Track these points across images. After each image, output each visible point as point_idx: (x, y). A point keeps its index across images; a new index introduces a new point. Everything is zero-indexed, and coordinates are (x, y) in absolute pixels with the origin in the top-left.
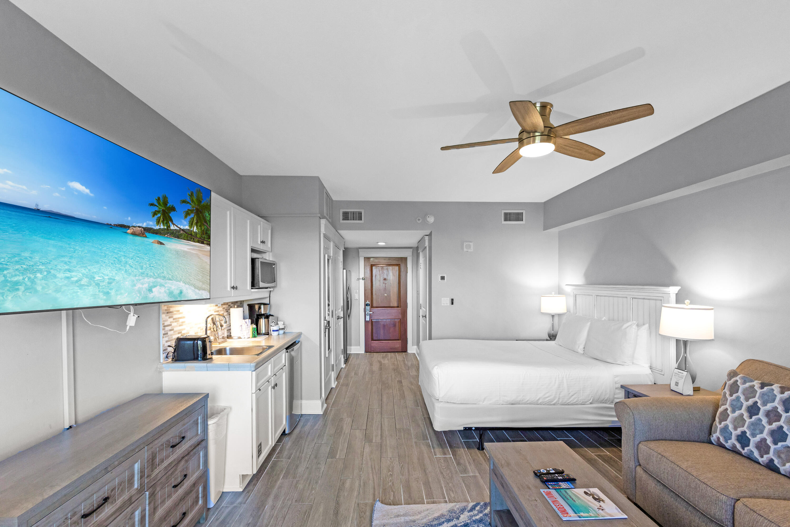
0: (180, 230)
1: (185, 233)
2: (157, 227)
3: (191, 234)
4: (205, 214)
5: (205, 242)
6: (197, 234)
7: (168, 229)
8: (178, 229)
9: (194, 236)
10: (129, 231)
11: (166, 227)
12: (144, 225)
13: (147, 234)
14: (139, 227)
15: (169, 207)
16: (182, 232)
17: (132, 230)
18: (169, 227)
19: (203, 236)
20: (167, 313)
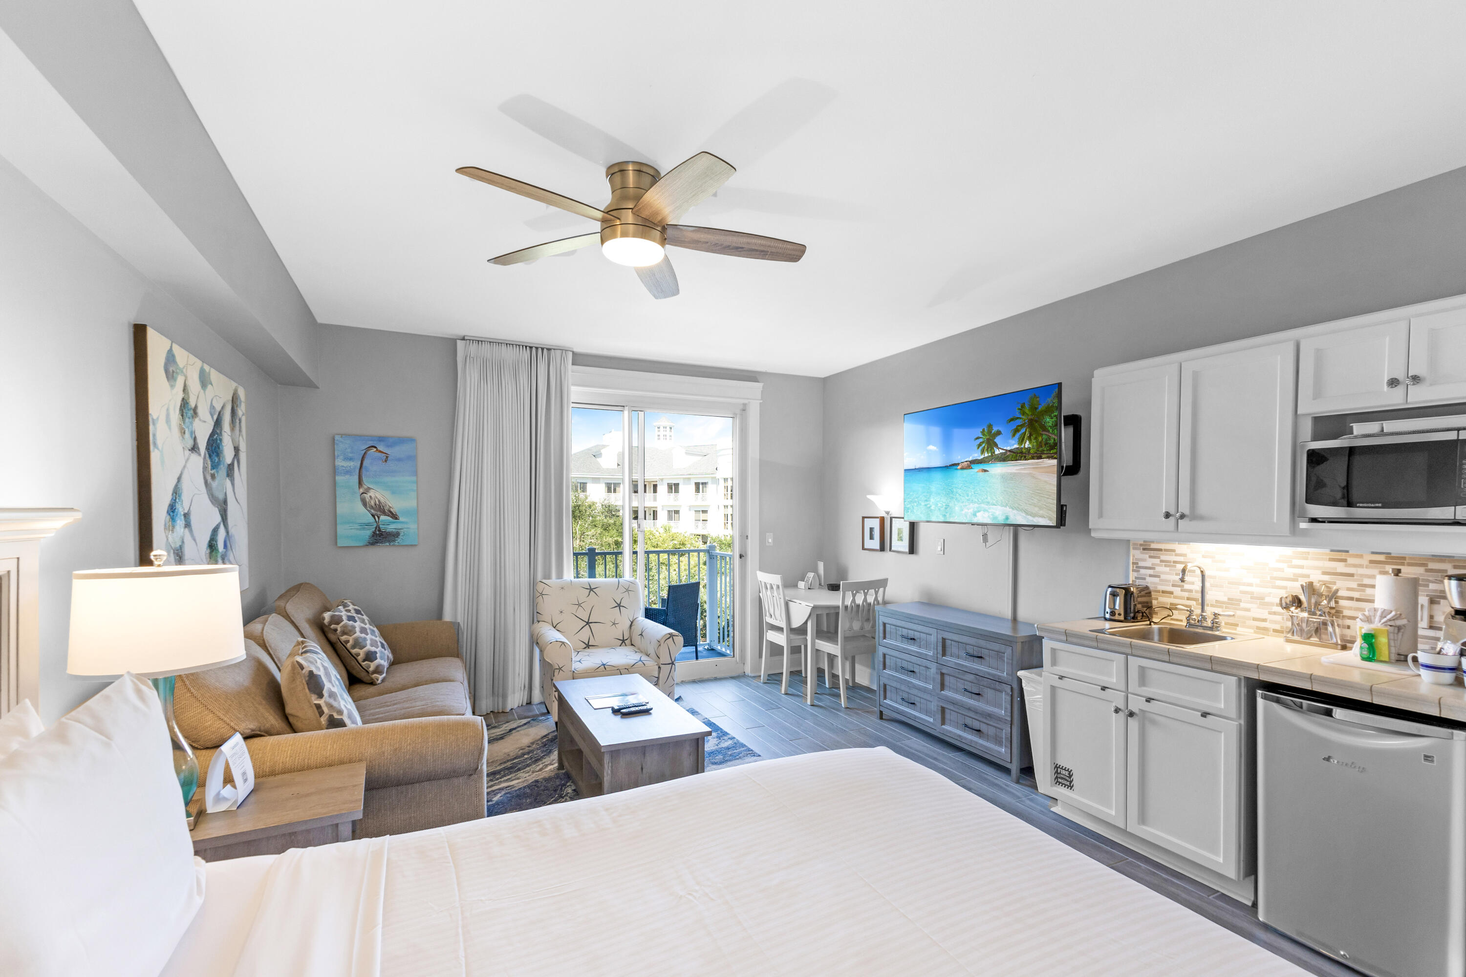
0: (1007, 452)
1: (1012, 454)
2: (982, 457)
3: (1022, 453)
4: (1044, 421)
5: (1043, 456)
6: (1030, 450)
7: (992, 455)
8: (1004, 451)
9: (1025, 454)
10: (959, 467)
11: (990, 454)
12: (970, 459)
13: (973, 466)
14: (966, 461)
15: (994, 433)
16: (1008, 453)
17: (961, 466)
18: (994, 452)
19: (1041, 449)
20: (1144, 549)
